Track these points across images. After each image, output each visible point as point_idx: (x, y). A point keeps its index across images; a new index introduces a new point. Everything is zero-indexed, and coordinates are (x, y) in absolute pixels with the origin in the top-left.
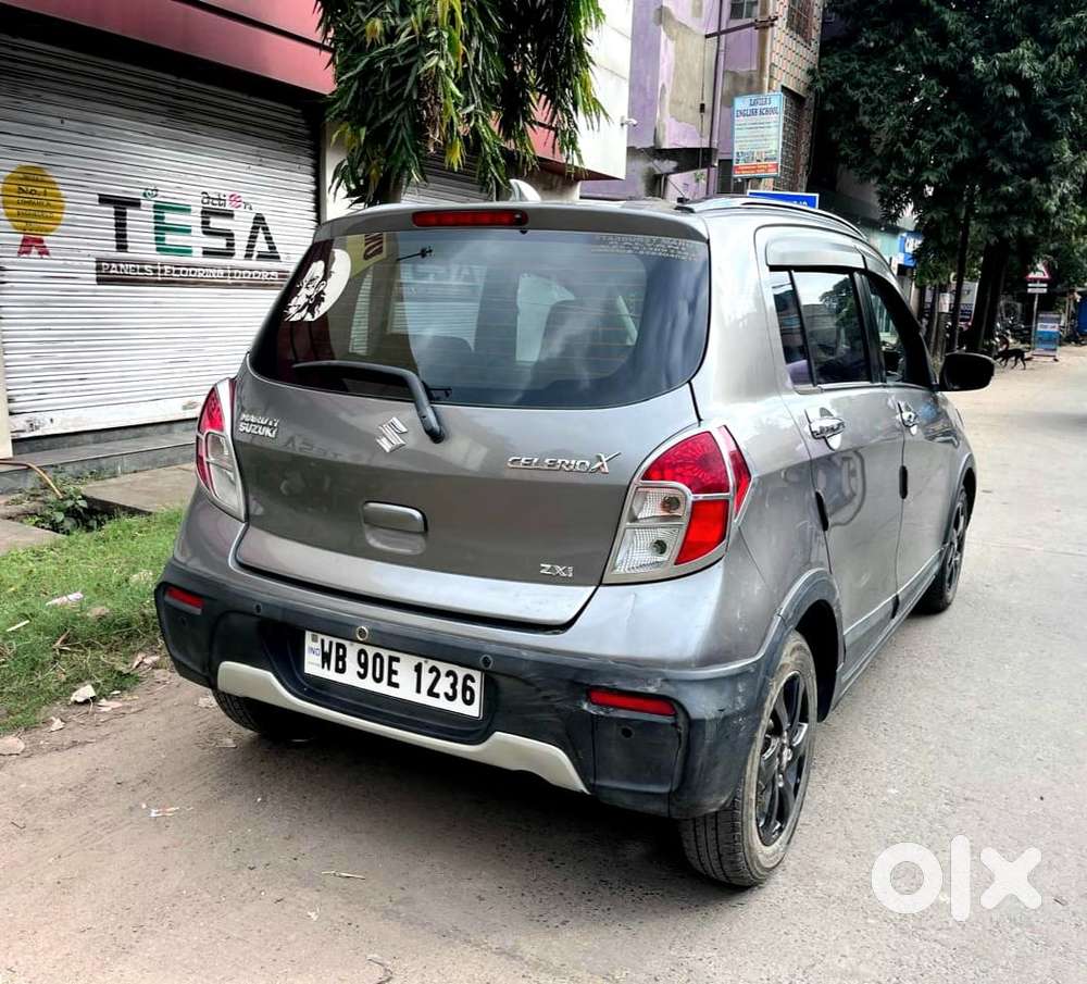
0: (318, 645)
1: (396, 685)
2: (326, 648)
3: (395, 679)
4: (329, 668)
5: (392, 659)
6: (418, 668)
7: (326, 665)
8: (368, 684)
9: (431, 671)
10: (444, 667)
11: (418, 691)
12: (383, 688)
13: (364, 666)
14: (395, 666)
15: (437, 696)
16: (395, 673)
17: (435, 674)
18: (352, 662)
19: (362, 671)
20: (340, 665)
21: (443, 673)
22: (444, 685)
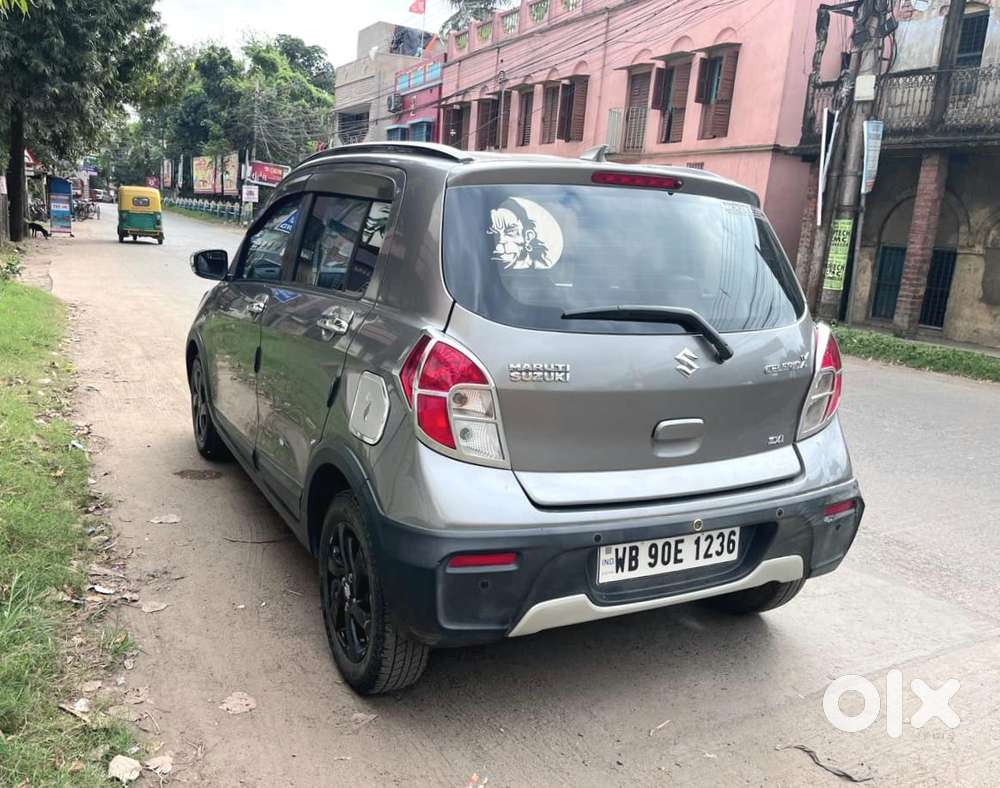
0: (613, 555)
1: (681, 561)
2: (620, 555)
3: (679, 556)
4: (622, 571)
5: (677, 542)
6: (697, 542)
7: (620, 569)
8: (660, 569)
9: (706, 539)
10: (715, 534)
11: (697, 558)
12: (672, 567)
13: (655, 557)
14: (680, 546)
15: (711, 556)
16: (680, 551)
17: (709, 540)
18: (644, 558)
19: (652, 561)
20: (633, 564)
21: (715, 537)
22: (716, 546)
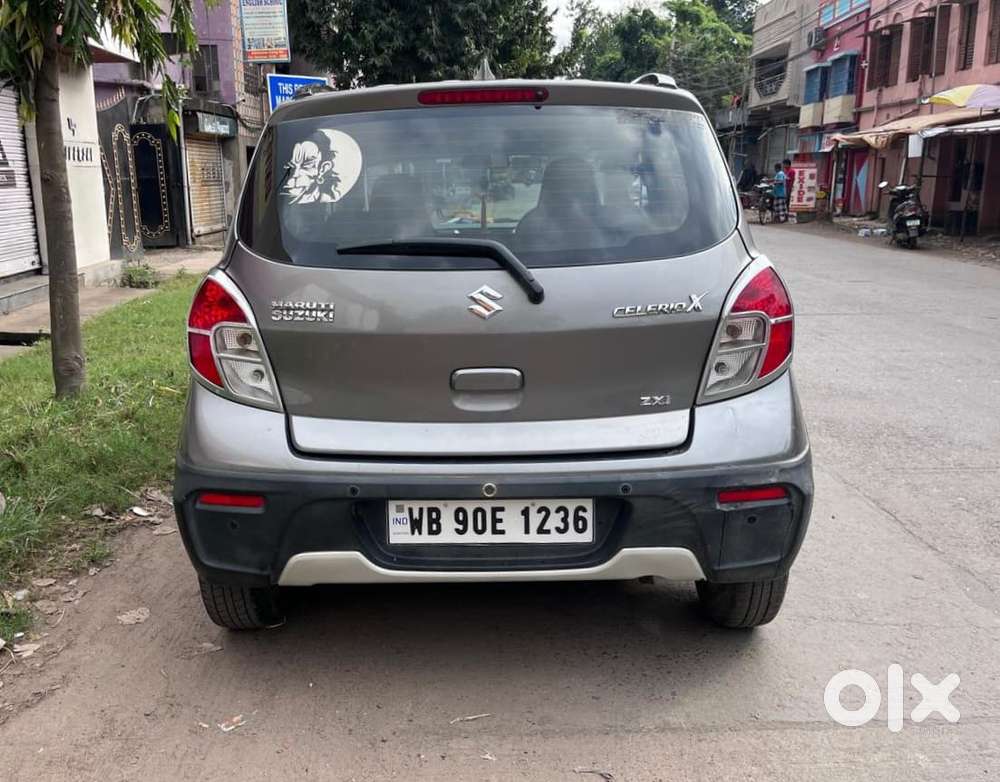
0: (406, 514)
1: (502, 532)
2: (416, 515)
3: (499, 526)
4: (420, 533)
5: (495, 510)
6: (526, 513)
7: (416, 532)
8: (471, 538)
9: (539, 511)
10: (552, 505)
11: (527, 531)
12: (488, 538)
13: (464, 523)
14: (499, 515)
15: (548, 532)
16: (501, 521)
17: (544, 513)
18: (448, 522)
19: (461, 527)
20: (434, 527)
21: (553, 509)
22: (555, 521)
